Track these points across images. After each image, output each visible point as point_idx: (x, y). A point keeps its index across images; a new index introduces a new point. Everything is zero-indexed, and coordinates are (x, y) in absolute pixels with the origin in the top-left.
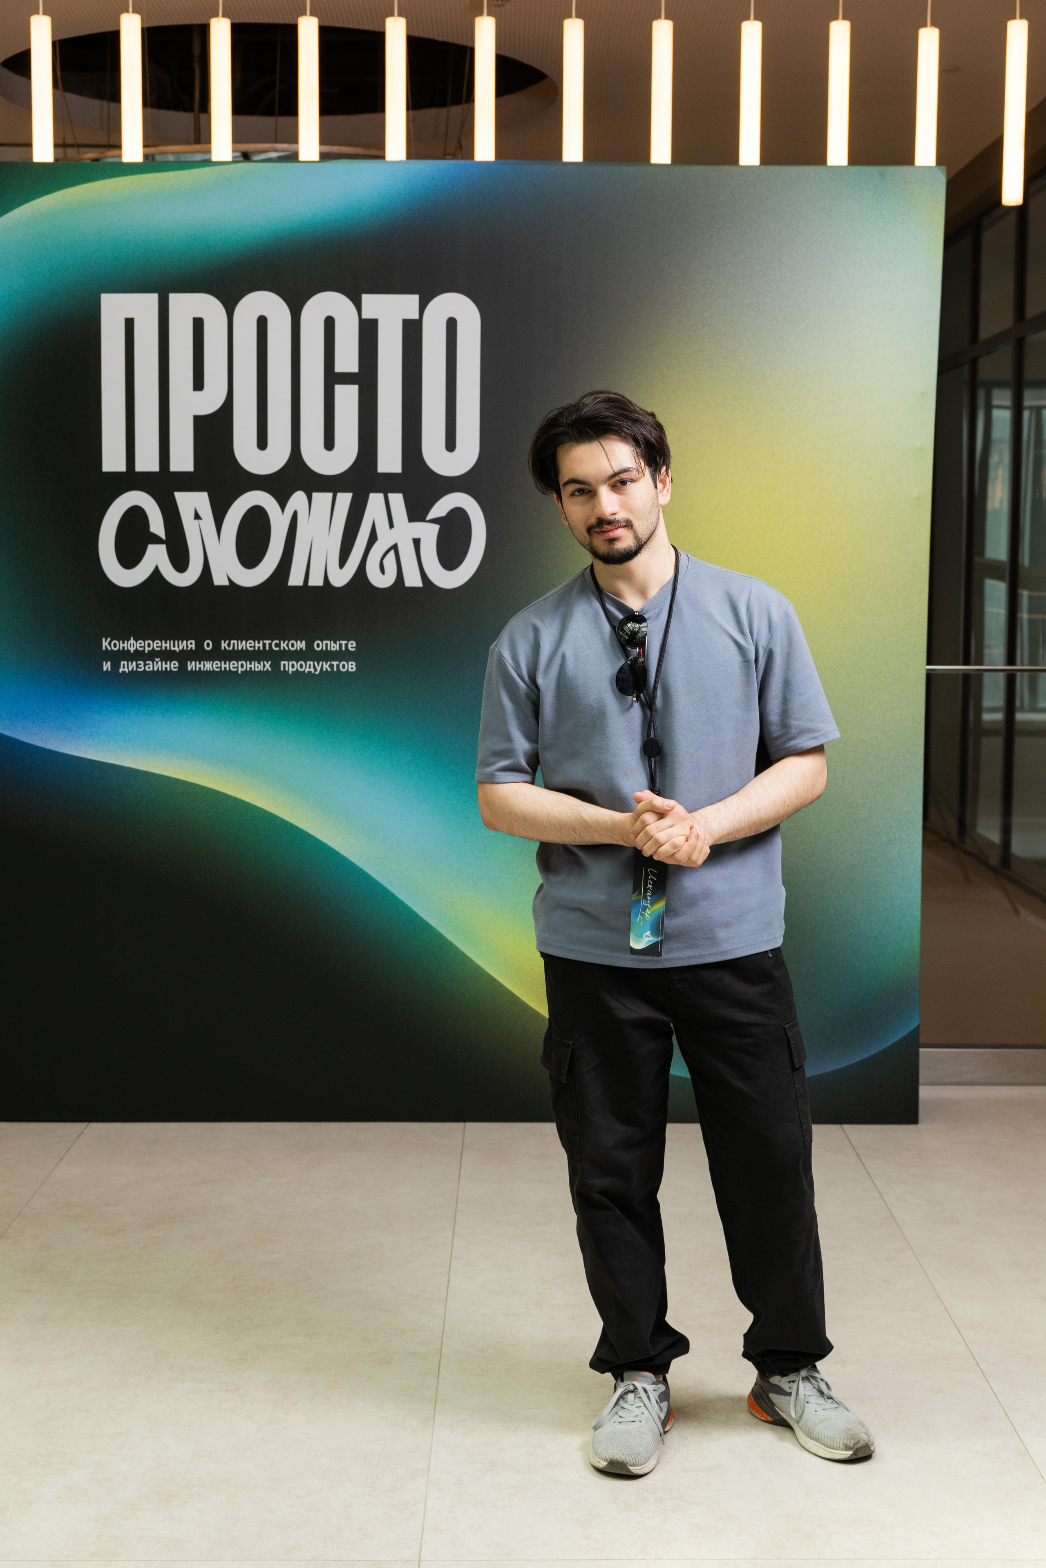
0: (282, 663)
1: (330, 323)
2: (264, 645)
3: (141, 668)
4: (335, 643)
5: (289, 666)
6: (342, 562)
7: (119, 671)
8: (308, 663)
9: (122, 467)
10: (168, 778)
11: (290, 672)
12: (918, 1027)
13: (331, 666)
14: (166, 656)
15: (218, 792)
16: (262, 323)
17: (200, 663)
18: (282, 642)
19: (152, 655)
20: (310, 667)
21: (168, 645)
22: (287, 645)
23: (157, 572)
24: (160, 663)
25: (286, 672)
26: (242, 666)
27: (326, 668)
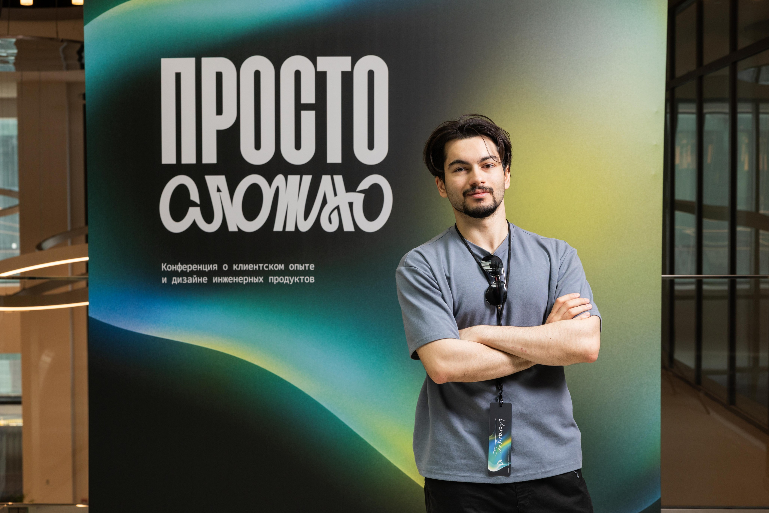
0: (270, 278)
1: (298, 74)
2: (259, 267)
3: (185, 281)
4: (302, 265)
5: (274, 280)
6: (306, 217)
7: (171, 283)
8: (286, 277)
9: (173, 161)
10: (201, 348)
11: (275, 283)
12: (660, 499)
13: (300, 279)
14: (200, 274)
15: (231, 357)
16: (257, 74)
17: (220, 278)
18: (270, 265)
19: (191, 274)
20: (287, 280)
21: (201, 267)
22: (273, 267)
23: (194, 224)
24: (196, 278)
25: (272, 283)
26: (246, 280)
27: (297, 281)
